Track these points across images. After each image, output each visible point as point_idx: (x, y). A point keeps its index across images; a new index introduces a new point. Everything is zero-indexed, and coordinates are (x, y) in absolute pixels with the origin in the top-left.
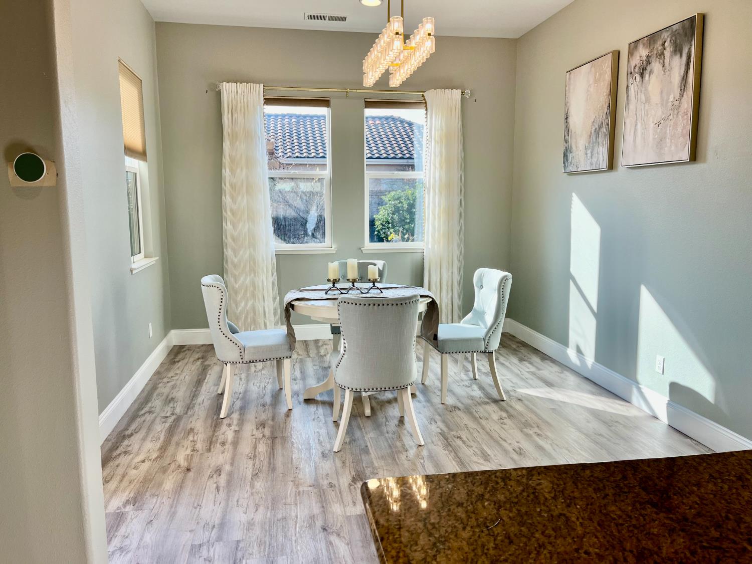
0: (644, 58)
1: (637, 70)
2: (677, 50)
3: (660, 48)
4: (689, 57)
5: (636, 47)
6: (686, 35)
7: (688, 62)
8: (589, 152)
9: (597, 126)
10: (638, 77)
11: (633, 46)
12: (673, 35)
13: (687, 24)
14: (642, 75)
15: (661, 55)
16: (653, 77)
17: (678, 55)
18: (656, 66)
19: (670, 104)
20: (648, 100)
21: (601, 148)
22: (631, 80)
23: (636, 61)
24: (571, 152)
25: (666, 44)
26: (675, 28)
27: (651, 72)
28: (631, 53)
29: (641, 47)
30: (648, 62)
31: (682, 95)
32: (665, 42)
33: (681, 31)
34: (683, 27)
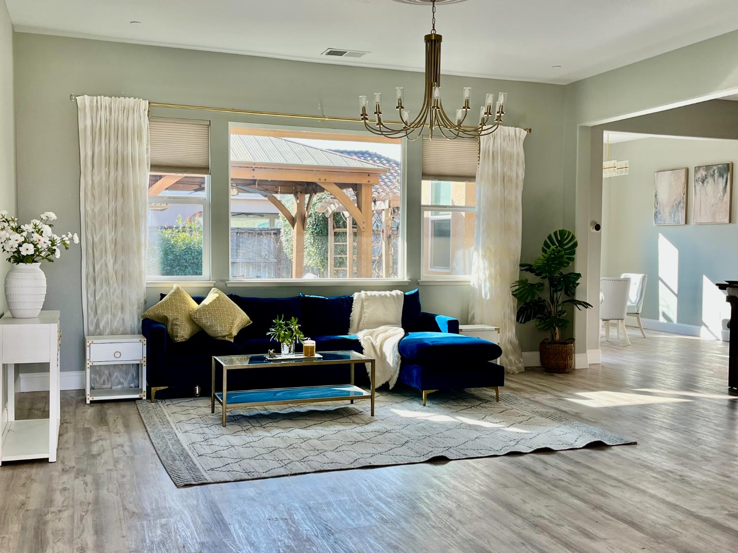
0: (704, 176)
1: (700, 180)
2: (721, 175)
3: (712, 173)
4: (727, 179)
5: (699, 169)
6: (725, 170)
7: (726, 182)
8: (673, 215)
9: (677, 202)
10: (701, 183)
11: (697, 169)
12: (719, 168)
13: (726, 166)
14: (703, 182)
15: (713, 176)
16: (709, 185)
17: (722, 178)
18: (710, 180)
19: (718, 198)
20: (706, 194)
21: (680, 214)
22: (697, 184)
23: (699, 175)
24: (659, 214)
25: (715, 172)
26: (720, 166)
27: (707, 182)
28: (696, 171)
29: (701, 169)
30: (706, 178)
31: (724, 195)
32: (715, 171)
33: (722, 168)
34: (724, 167)
